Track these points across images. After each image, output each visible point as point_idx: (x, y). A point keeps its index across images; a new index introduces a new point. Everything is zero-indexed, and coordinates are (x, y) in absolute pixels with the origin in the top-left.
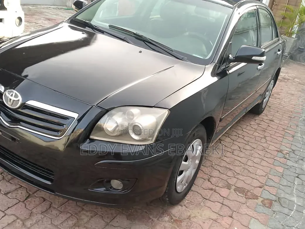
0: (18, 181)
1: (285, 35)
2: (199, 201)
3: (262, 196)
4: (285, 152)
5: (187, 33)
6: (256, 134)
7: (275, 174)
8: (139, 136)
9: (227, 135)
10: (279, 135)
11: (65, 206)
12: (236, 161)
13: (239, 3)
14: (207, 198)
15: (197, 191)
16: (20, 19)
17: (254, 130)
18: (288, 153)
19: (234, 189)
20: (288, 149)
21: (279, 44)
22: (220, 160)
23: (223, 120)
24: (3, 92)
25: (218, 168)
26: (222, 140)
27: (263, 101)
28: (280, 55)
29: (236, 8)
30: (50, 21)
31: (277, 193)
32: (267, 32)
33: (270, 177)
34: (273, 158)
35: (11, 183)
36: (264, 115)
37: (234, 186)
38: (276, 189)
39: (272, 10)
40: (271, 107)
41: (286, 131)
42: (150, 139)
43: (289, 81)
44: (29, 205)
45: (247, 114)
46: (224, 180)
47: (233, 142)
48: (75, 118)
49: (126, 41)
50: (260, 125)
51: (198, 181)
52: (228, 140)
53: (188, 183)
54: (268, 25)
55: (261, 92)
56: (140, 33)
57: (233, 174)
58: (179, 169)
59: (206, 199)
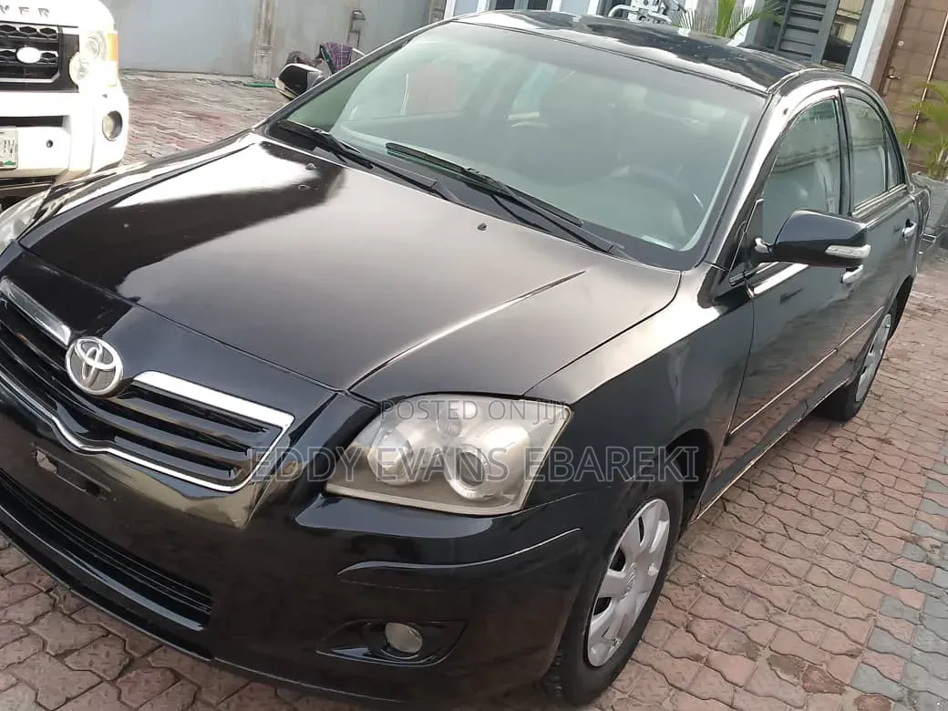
0: (97, 616)
1: (924, 171)
2: (659, 695)
3: (855, 685)
4: (927, 544)
5: (625, 171)
6: (835, 483)
7: (898, 615)
8: (477, 487)
9: (746, 485)
10: (908, 488)
11: (240, 698)
12: (773, 568)
13: (785, 80)
14: (682, 688)
15: (650, 661)
16: (116, 117)
17: (828, 469)
18: (937, 547)
19: (768, 659)
20: (937, 535)
21: (908, 203)
22: (722, 564)
23: (734, 441)
24: (66, 343)
25: (718, 589)
26: (728, 501)
27: (857, 379)
28: (910, 238)
29: (777, 96)
30: (202, 123)
31: (904, 674)
32: (871, 164)
33: (882, 622)
34: (890, 563)
35: (77, 623)
36: (861, 422)
37: (767, 649)
38: (902, 662)
39: (882, 95)
40: (882, 398)
41: (931, 474)
42: (512, 497)
43: (939, 315)
44: (130, 692)
45: (806, 420)
46: (735, 628)
47: (764, 508)
48: (281, 428)
49: (439, 194)
50: (849, 456)
51: (654, 632)
52: (747, 499)
53: (625, 636)
54: (873, 144)
55: (854, 351)
56: (482, 169)
57: (764, 610)
58: (596, 595)
59: (681, 690)
